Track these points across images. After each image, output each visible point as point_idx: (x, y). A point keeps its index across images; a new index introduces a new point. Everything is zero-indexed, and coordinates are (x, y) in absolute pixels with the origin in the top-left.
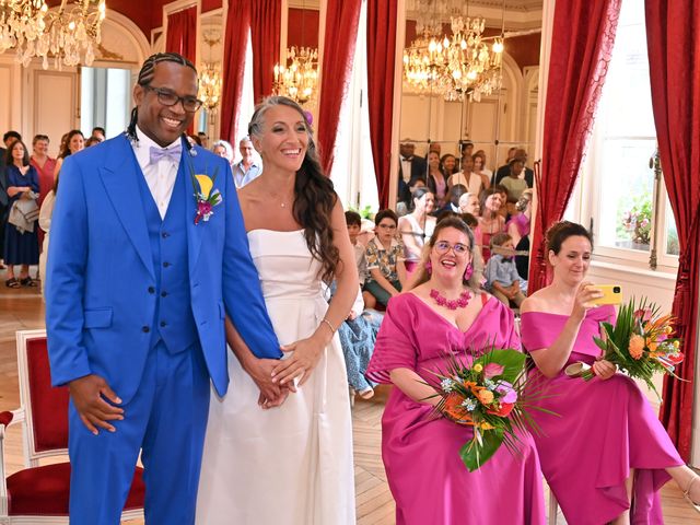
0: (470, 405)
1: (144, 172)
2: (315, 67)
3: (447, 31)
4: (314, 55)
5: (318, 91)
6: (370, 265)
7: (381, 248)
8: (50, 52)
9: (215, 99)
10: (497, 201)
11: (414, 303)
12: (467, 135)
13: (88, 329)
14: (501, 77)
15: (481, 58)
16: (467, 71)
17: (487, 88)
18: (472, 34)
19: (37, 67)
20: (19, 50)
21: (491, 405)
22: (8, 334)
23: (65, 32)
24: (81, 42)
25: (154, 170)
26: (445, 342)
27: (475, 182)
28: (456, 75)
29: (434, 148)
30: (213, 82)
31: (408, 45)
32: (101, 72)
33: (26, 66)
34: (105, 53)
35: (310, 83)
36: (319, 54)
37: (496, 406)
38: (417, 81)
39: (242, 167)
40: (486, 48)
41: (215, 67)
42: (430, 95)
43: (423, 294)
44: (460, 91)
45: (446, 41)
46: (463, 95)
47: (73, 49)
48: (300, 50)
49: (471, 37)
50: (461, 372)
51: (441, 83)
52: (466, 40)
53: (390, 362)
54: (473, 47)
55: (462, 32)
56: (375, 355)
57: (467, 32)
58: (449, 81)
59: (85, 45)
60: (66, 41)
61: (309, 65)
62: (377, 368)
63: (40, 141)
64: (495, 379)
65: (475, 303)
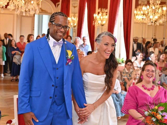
0: (154, 119)
1: (51, 49)
2: (106, 15)
3: (148, 3)
4: (106, 11)
5: (108, 22)
6: (124, 76)
7: (127, 71)
8: (25, 10)
9: (75, 24)
10: (164, 57)
11: (137, 89)
12: (155, 36)
13: (31, 97)
14: (166, 18)
15: (159, 12)
16: (155, 16)
17: (161, 21)
18: (156, 4)
19: (22, 15)
20: (16, 10)
21: (161, 120)
22: (11, 96)
23: (30, 4)
24: (35, 7)
25: (54, 49)
26: (147, 101)
27: (157, 50)
28: (151, 17)
29: (144, 40)
30: (75, 19)
31: (136, 7)
32: (41, 16)
33: (18, 14)
34: (42, 10)
35: (105, 20)
36: (108, 10)
37: (162, 120)
38: (139, 19)
39: (83, 46)
40: (161, 9)
41: (76, 15)
42: (143, 23)
43: (139, 86)
44: (152, 22)
45: (148, 6)
46: (153, 23)
47: (32, 9)
48: (102, 9)
49: (156, 5)
50: (151, 110)
51: (146, 19)
52: (154, 6)
53: (129, 107)
54: (157, 8)
55: (153, 4)
56: (124, 105)
57: (155, 3)
58: (149, 19)
59: (36, 8)
60: (30, 7)
61: (105, 14)
62: (125, 109)
63: (21, 37)
64: (162, 111)
65: (156, 89)
